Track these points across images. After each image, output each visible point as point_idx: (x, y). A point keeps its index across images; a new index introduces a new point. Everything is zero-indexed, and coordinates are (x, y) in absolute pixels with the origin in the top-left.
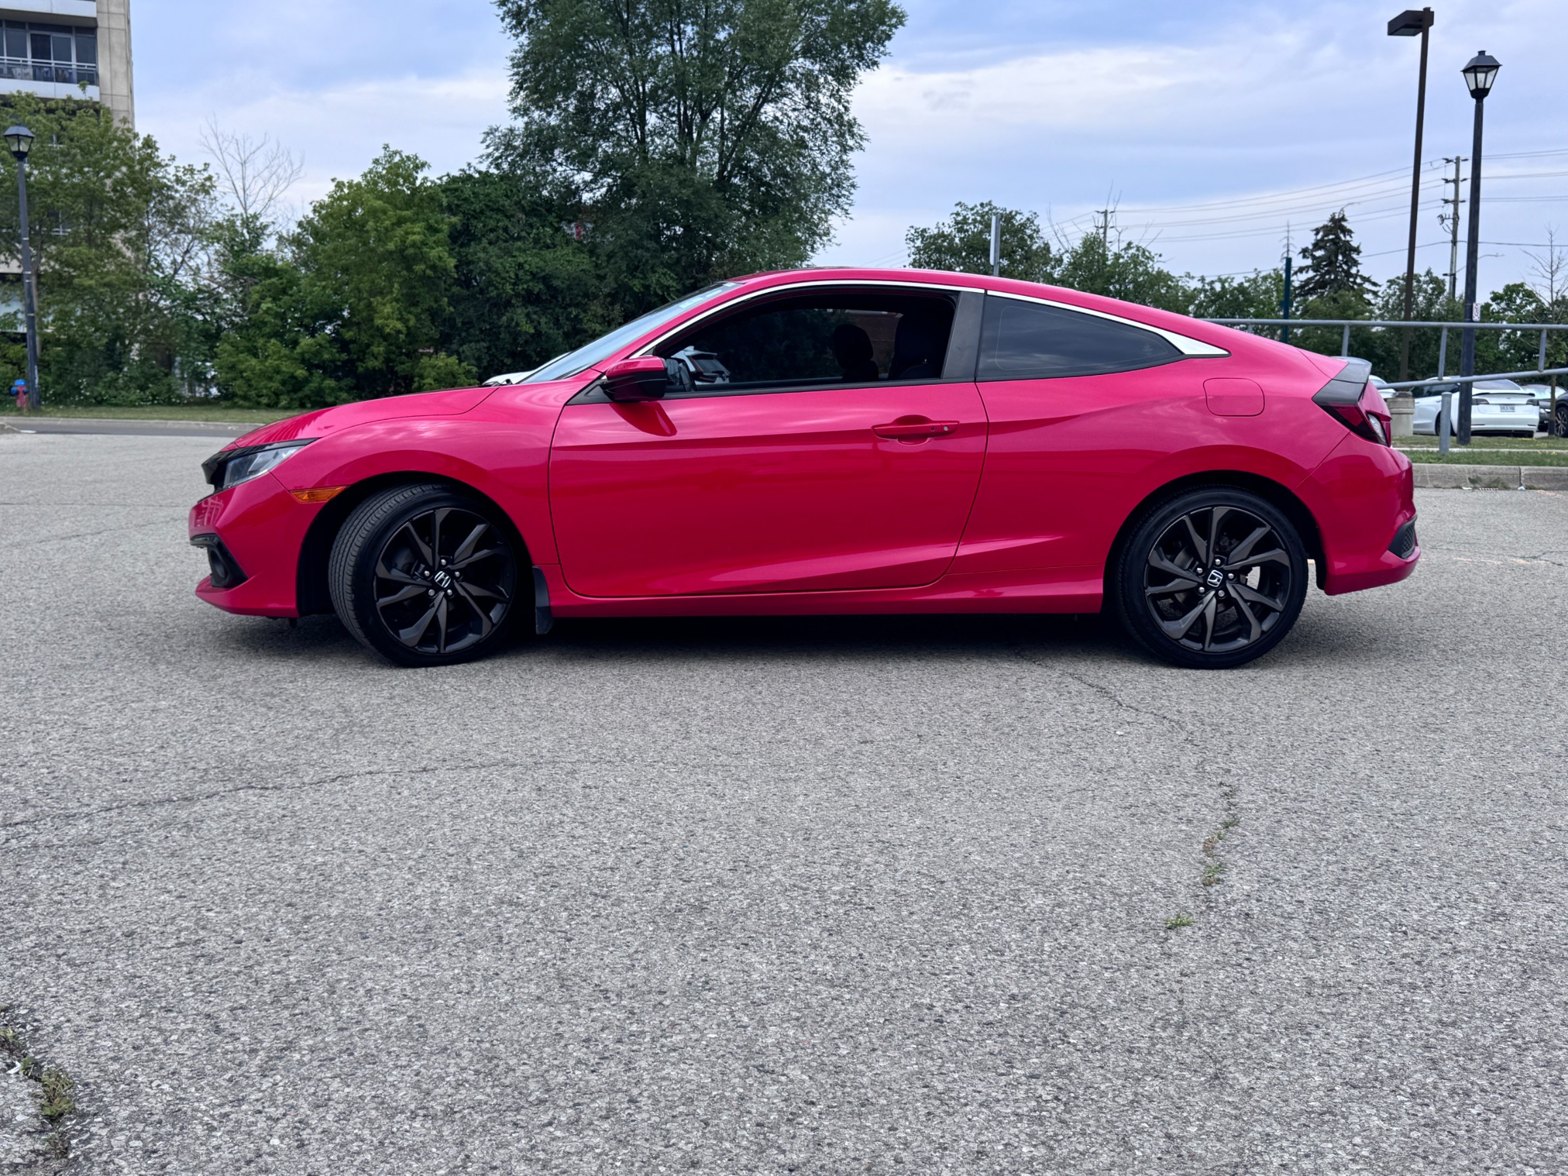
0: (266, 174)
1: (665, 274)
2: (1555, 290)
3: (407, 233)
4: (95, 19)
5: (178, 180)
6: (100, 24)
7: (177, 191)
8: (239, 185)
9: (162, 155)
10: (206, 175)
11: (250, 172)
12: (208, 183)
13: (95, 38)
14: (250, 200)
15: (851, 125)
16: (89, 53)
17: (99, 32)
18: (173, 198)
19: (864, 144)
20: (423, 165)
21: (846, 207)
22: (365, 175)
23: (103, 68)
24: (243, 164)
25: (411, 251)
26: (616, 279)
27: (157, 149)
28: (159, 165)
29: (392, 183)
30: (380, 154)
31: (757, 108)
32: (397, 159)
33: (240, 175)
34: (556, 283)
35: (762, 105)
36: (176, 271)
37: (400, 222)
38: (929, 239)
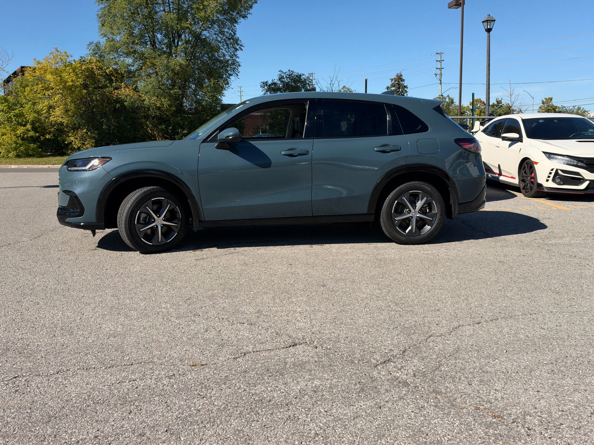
31: (200, 33)
35: (202, 32)
38: (270, 85)
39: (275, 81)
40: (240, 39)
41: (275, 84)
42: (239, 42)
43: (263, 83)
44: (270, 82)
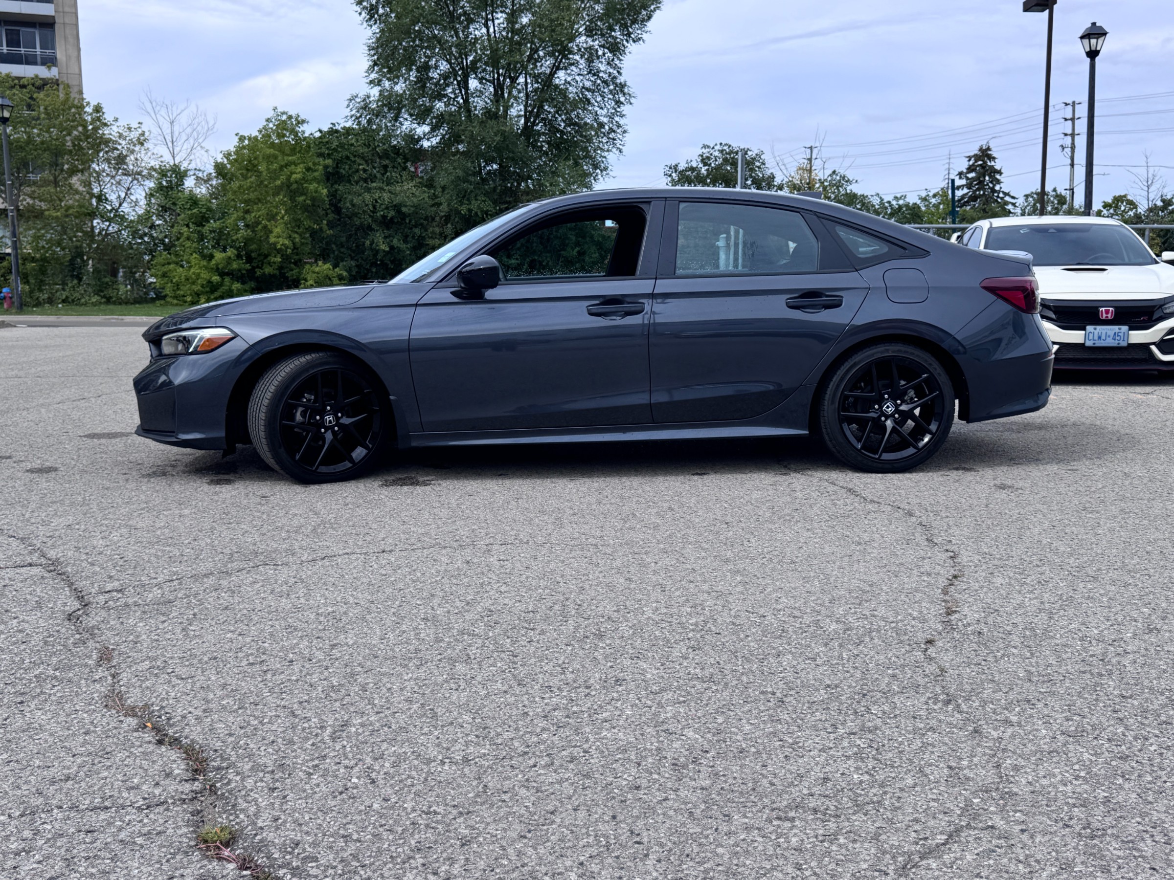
0: (189, 130)
1: (484, 201)
2: (1151, 199)
3: (292, 173)
4: (53, 17)
5: (121, 136)
6: (57, 20)
7: (120, 144)
8: (169, 139)
9: (108, 117)
10: (140, 131)
11: (177, 129)
12: (142, 138)
13: (54, 31)
14: (177, 150)
15: (622, 86)
16: (49, 43)
17: (57, 26)
18: (117, 149)
19: (633, 100)
20: (303, 122)
21: (621, 147)
22: (260, 131)
23: (60, 55)
24: (172, 123)
25: (295, 186)
26: (449, 205)
27: (103, 113)
28: (105, 125)
29: (280, 136)
30: (271, 114)
31: (552, 74)
32: (284, 117)
33: (169, 131)
34: (404, 209)
35: (555, 73)
36: (120, 205)
37: (286, 165)
38: (681, 172)
39: (694, 164)
40: (628, 84)
41: (692, 169)
42: (626, 90)
43: (670, 168)
44: (681, 167)
